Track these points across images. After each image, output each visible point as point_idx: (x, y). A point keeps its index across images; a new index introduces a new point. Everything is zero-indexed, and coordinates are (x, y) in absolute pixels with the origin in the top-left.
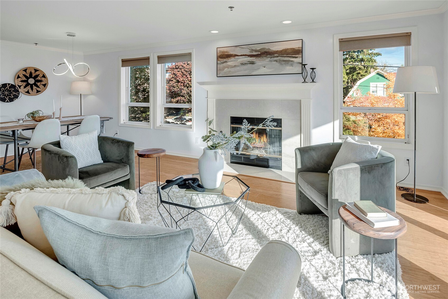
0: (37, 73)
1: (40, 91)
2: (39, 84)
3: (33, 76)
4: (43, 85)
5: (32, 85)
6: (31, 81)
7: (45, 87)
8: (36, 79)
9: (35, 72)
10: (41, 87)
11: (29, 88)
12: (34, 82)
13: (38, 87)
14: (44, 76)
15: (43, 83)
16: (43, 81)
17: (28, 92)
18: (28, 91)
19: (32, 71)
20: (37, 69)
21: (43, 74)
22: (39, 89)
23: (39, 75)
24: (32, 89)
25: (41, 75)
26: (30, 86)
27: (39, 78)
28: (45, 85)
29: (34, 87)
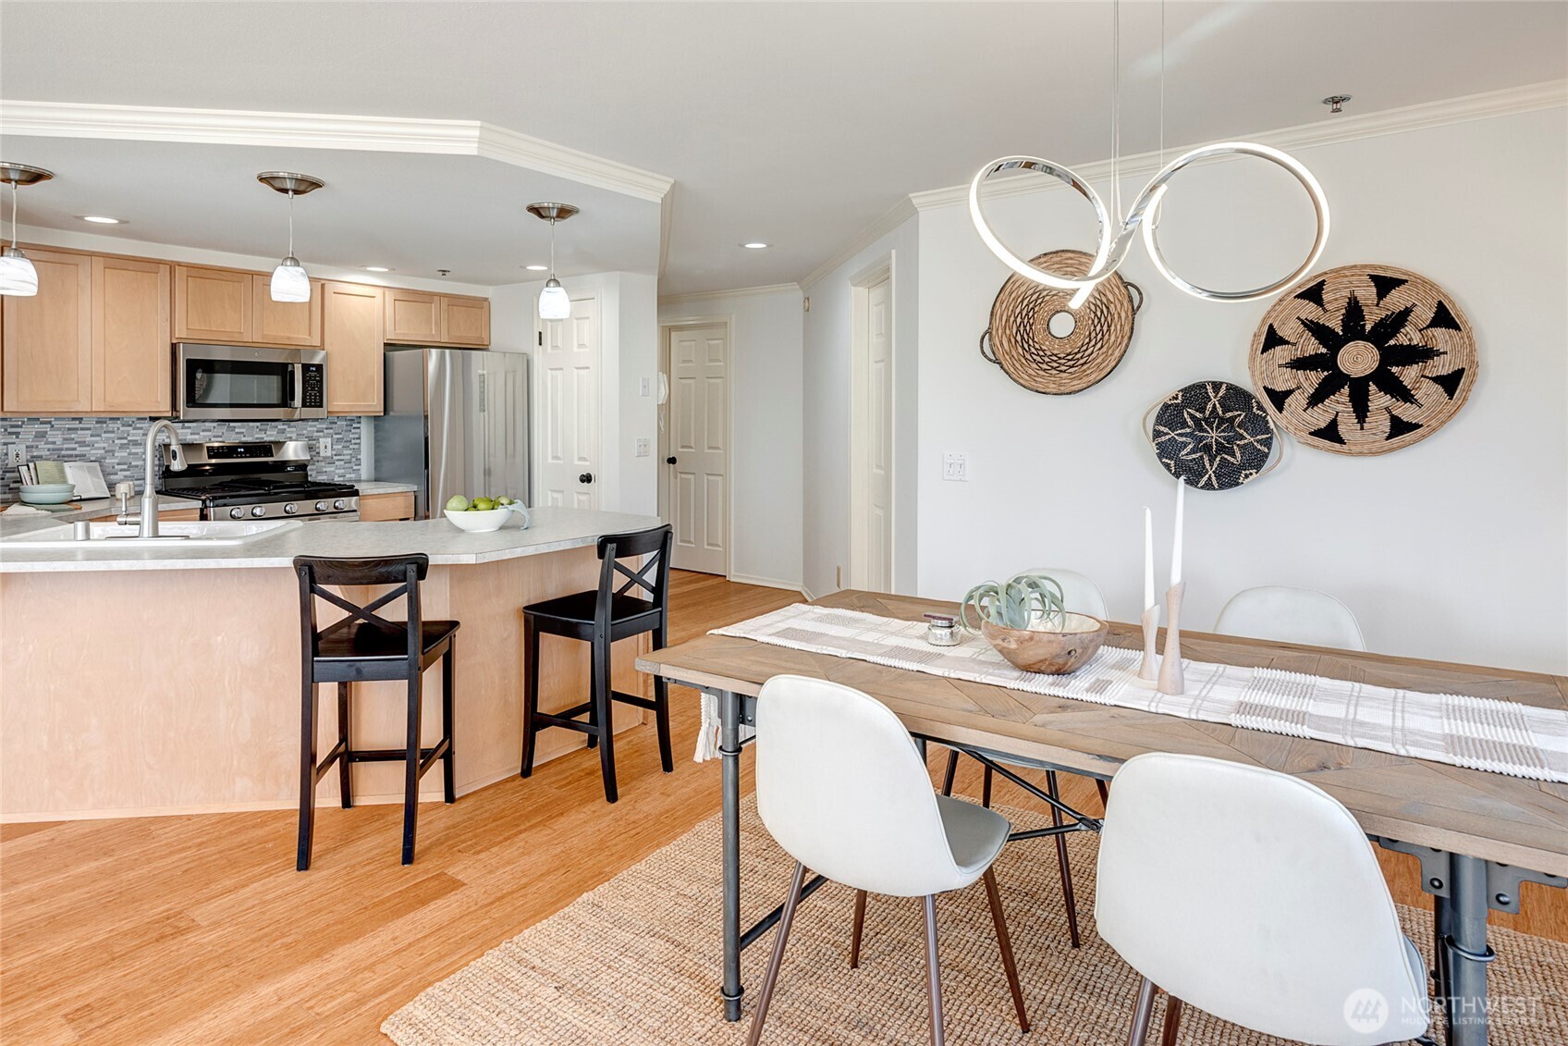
0: (1396, 300)
1: (1417, 426)
2: (1409, 375)
3: (1368, 327)
4: (1438, 380)
5: (1364, 381)
6: (1358, 359)
7: (1451, 399)
8: (1392, 342)
9: (1382, 294)
10: (1429, 393)
11: (1340, 408)
12: (1376, 365)
13: (1405, 395)
14: (1444, 318)
15: (1442, 366)
16: (1438, 354)
17: (1330, 433)
18: (1333, 424)
19: (1360, 294)
20: (1389, 274)
21: (1440, 303)
22: (1406, 412)
23: (1407, 311)
24: (1361, 411)
25: (1425, 313)
26: (1346, 390)
27: (1409, 336)
28: (1450, 383)
29: (1379, 400)
